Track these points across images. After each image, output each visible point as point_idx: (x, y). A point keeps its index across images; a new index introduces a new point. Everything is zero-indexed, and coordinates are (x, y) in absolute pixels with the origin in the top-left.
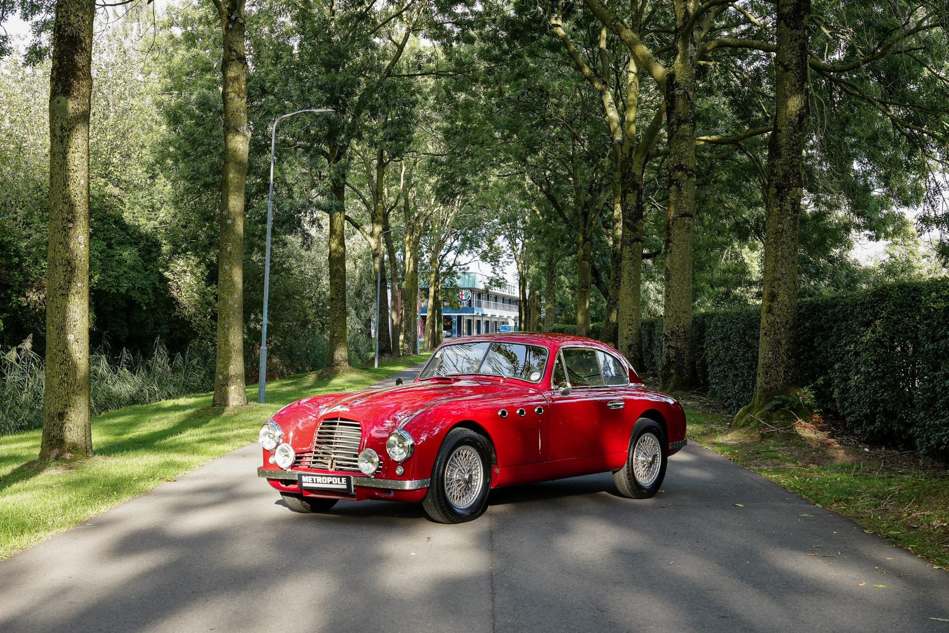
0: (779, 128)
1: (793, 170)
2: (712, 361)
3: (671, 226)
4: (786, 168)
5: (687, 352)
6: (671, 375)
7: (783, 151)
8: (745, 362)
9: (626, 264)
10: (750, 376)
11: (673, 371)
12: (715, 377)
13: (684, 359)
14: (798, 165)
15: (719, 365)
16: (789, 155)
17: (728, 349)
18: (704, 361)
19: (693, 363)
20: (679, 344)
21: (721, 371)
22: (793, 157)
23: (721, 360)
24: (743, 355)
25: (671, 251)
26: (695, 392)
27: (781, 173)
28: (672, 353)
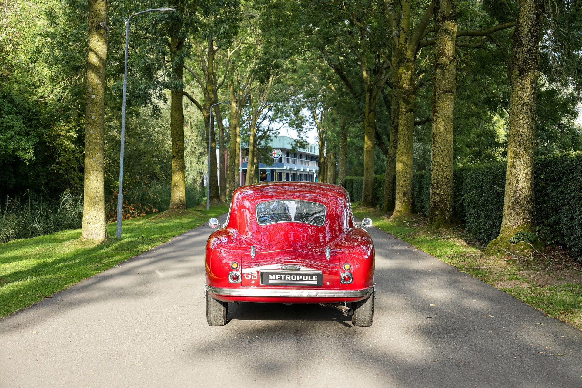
0: (521, 23)
1: (532, 57)
2: (469, 204)
3: (437, 100)
4: (527, 55)
5: (449, 197)
6: (436, 215)
7: (524, 42)
8: (493, 205)
9: (402, 130)
10: (497, 216)
11: (438, 212)
12: (471, 217)
13: (446, 203)
14: (536, 53)
15: (473, 208)
16: (529, 44)
17: (480, 195)
18: (462, 204)
19: (453, 206)
20: (443, 191)
21: (475, 212)
22: (532, 46)
23: (475, 203)
24: (492, 200)
25: (436, 119)
26: (455, 228)
27: (522, 59)
28: (437, 198)
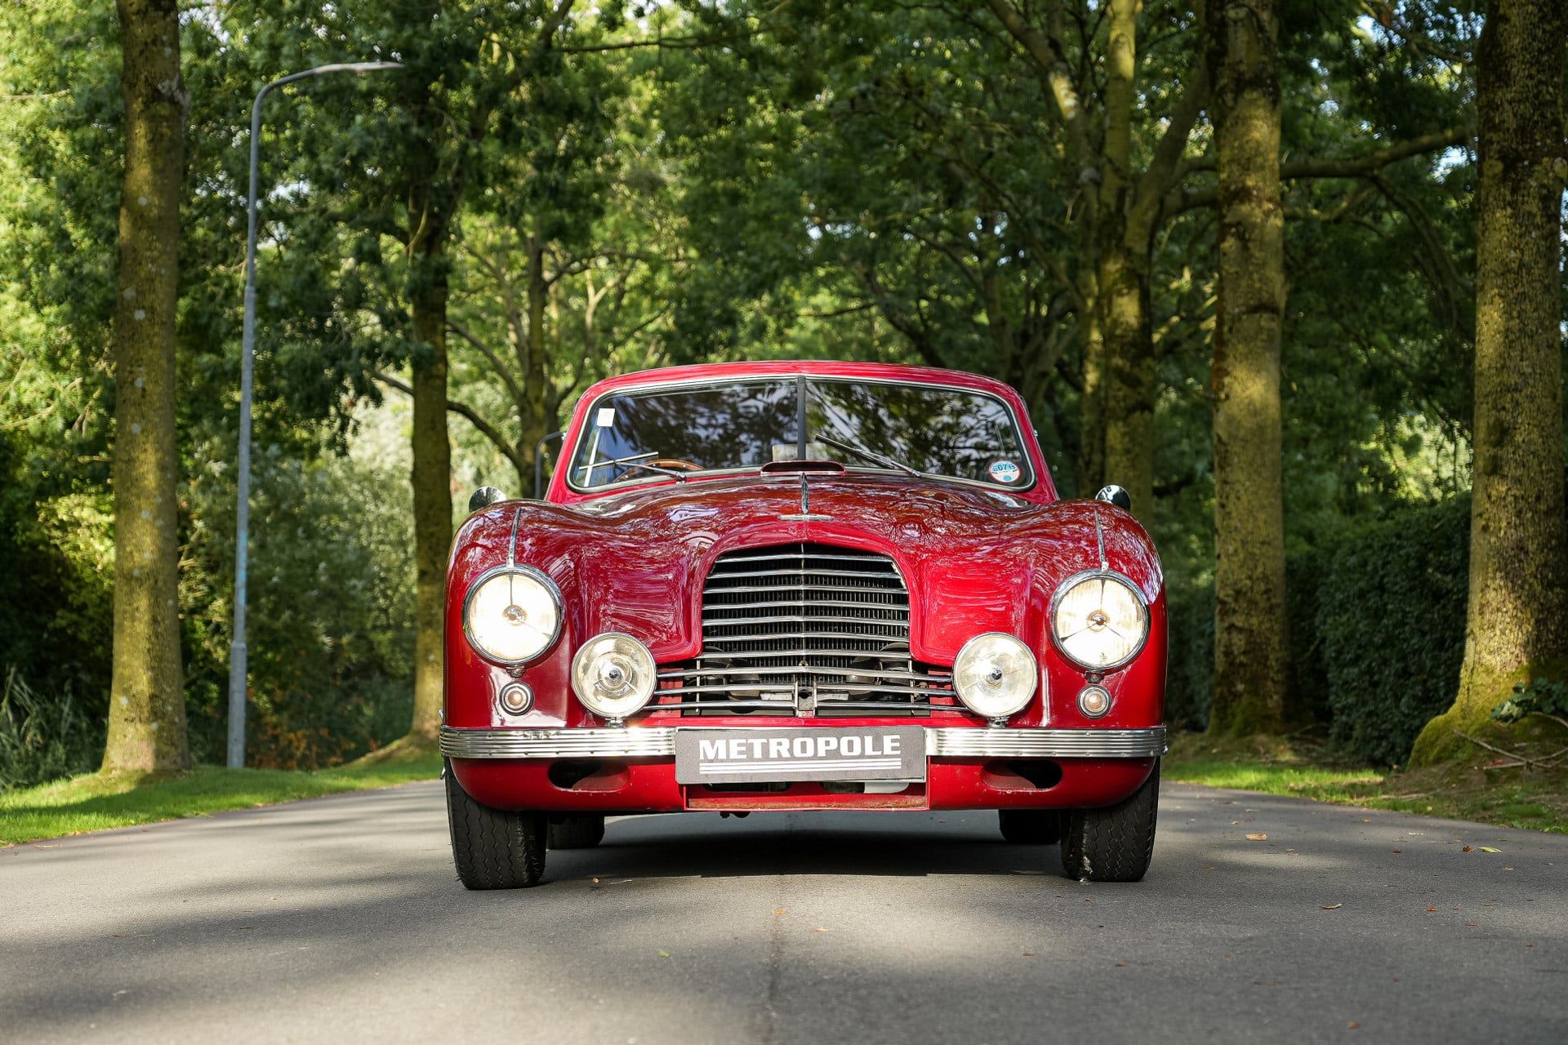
0: (1501, 11)
1: (1543, 115)
2: (1339, 652)
3: (1227, 336)
4: (1525, 109)
5: (1275, 640)
6: (1237, 696)
7: (1516, 69)
8: (1424, 634)
9: (1117, 465)
10: (1439, 667)
11: (1240, 687)
12: (1347, 692)
13: (1267, 658)
14: (1555, 103)
15: (1355, 661)
16: (1531, 77)
17: (1378, 614)
18: (1318, 656)
19: (1290, 668)
20: (1254, 621)
21: (1362, 673)
22: (1541, 82)
23: (1360, 647)
24: (1419, 619)
25: (1227, 397)
26: (1297, 734)
27: (1512, 124)
28: (1239, 641)
